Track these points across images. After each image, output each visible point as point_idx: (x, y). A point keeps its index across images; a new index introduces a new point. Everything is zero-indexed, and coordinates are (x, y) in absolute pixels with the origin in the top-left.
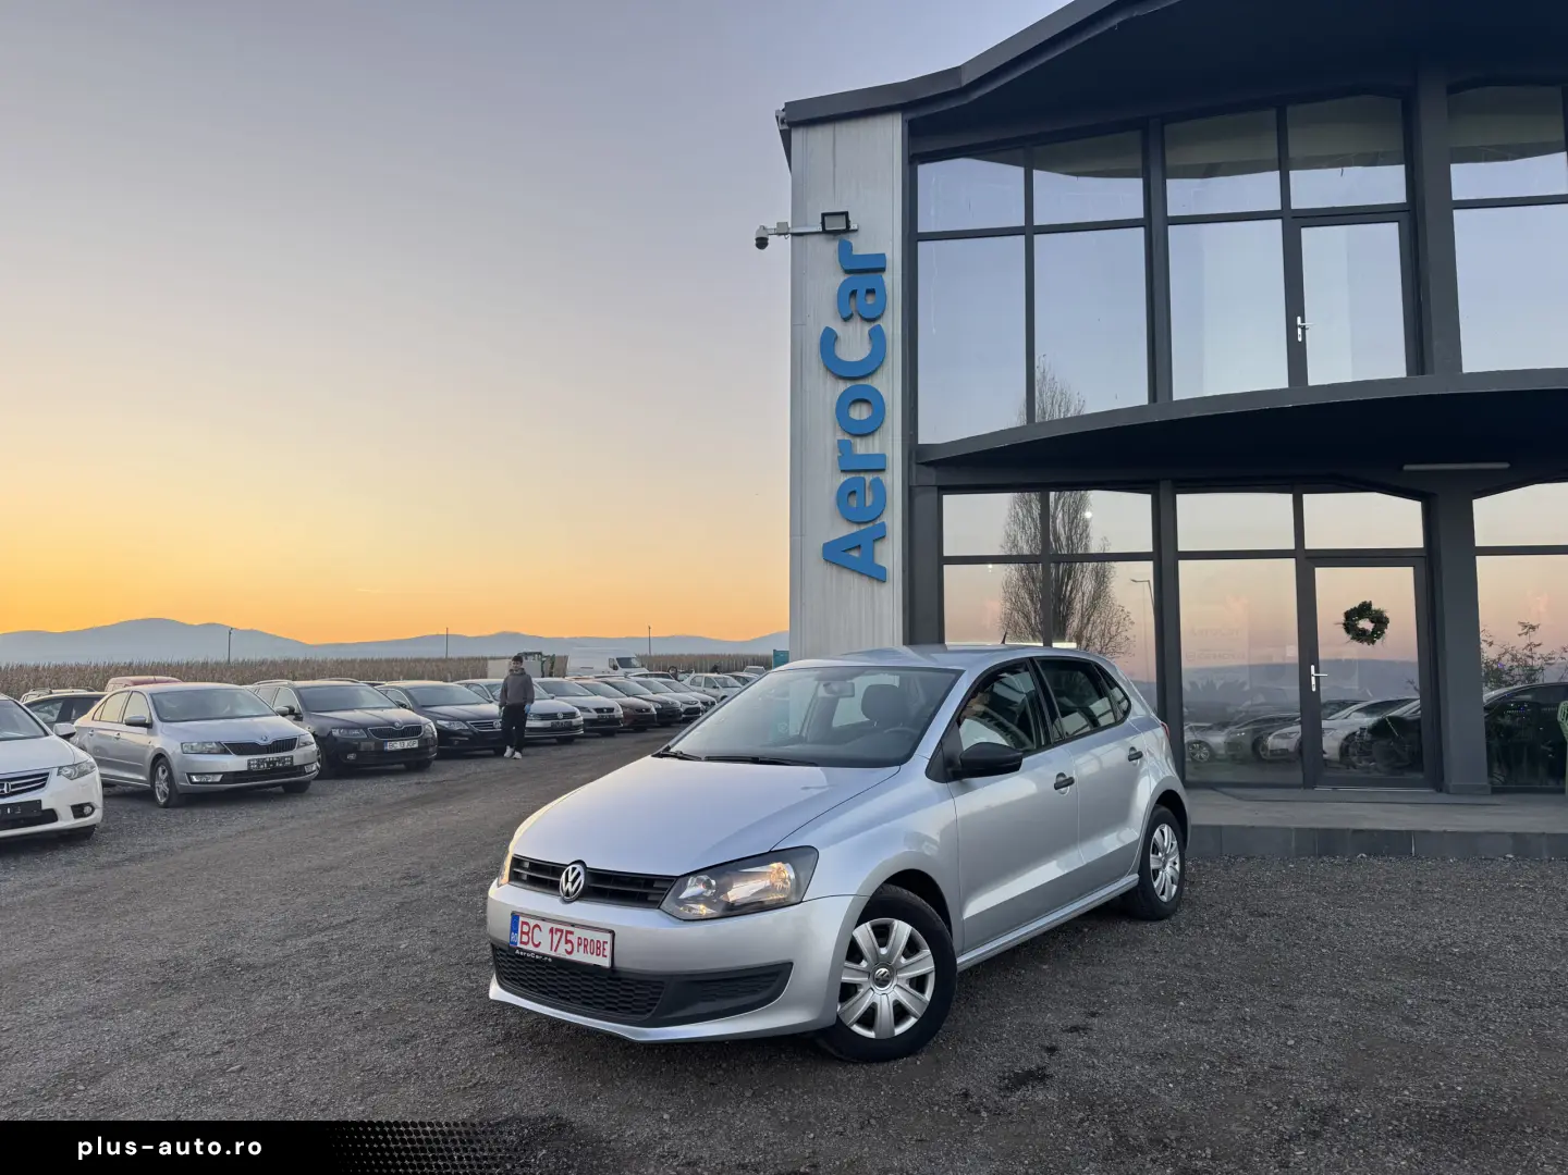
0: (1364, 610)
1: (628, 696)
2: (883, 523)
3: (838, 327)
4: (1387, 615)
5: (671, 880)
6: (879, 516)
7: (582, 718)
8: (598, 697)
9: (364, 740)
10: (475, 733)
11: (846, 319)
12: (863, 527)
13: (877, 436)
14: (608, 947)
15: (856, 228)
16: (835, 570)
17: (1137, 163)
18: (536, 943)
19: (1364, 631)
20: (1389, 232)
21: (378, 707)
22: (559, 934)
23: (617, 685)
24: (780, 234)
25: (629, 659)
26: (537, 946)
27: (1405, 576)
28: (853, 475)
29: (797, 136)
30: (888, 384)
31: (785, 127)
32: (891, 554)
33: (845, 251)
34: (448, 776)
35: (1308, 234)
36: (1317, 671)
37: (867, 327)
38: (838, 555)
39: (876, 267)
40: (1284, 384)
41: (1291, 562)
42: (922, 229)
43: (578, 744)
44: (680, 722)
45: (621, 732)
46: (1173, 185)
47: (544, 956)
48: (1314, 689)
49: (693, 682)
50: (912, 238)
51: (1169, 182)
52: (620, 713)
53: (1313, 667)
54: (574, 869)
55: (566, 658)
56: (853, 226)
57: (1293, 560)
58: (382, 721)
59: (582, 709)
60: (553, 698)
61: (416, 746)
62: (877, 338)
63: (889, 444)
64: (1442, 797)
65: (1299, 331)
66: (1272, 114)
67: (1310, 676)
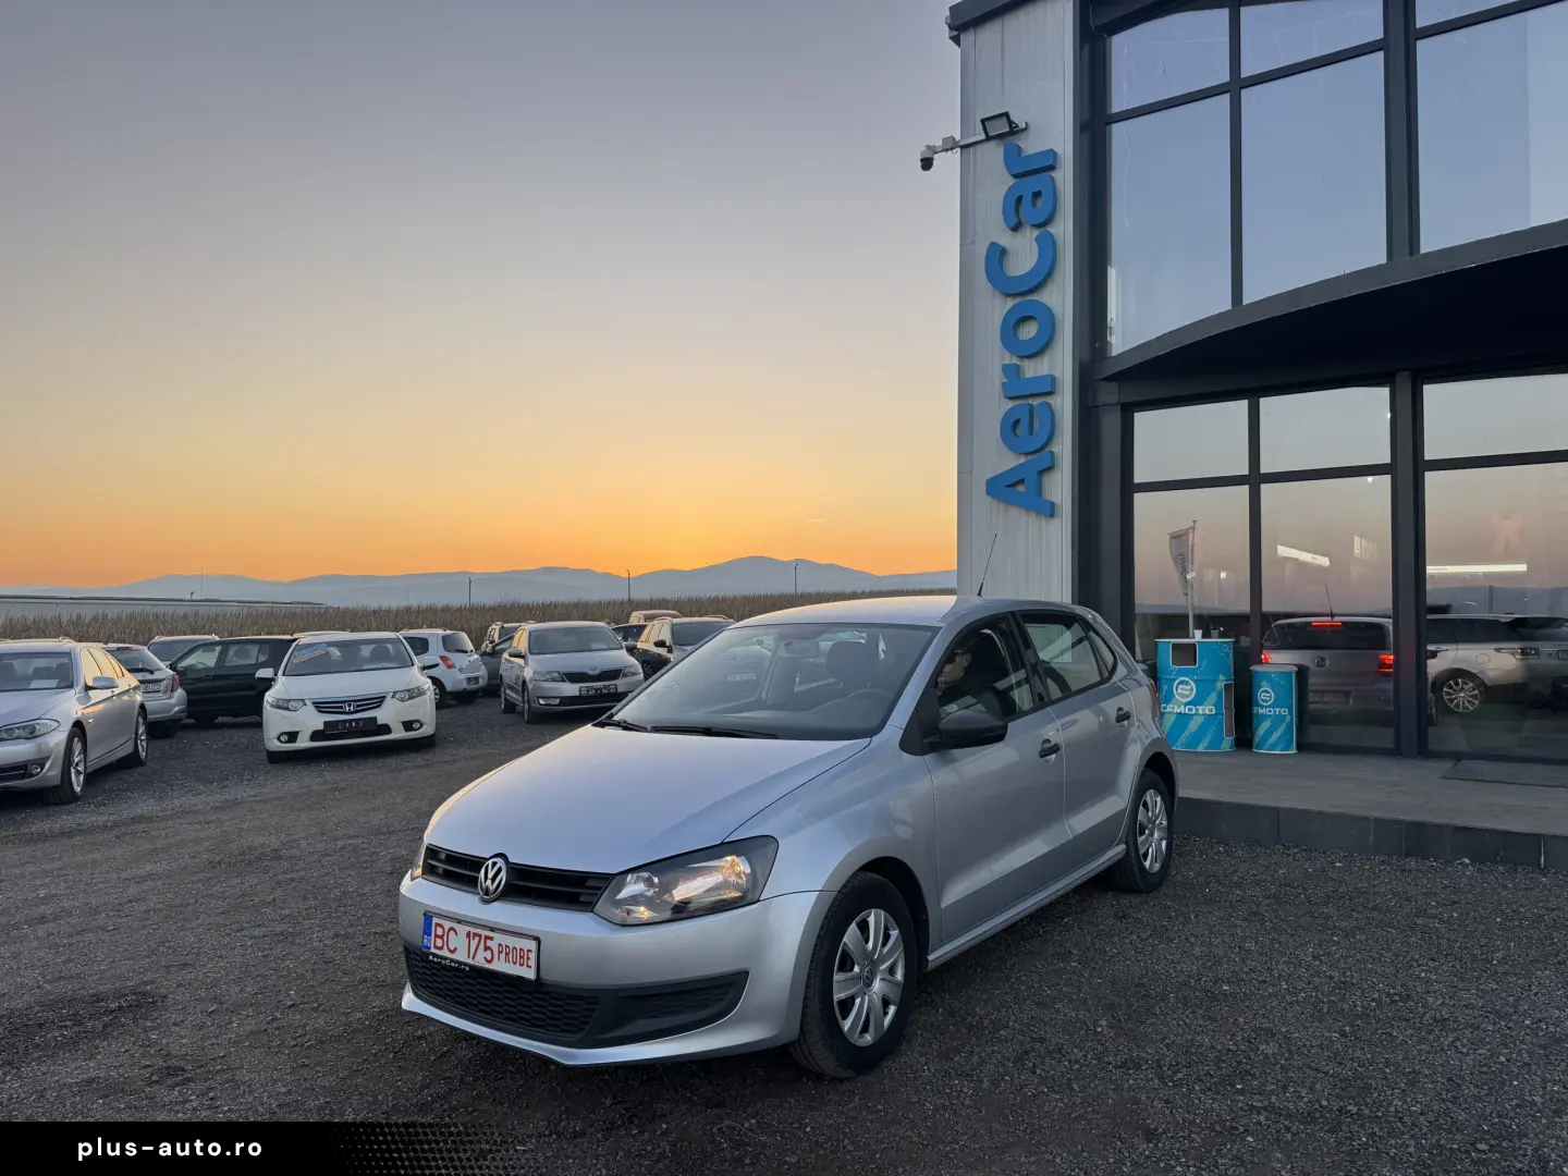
2: (1052, 452)
5: (606, 878)
6: (1048, 445)
11: (1016, 228)
12: (1030, 457)
13: (1046, 357)
14: (533, 956)
15: (1024, 126)
16: (1001, 507)
18: (452, 948)
22: (477, 939)
24: (946, 150)
26: (452, 952)
28: (1019, 402)
31: (955, 28)
32: (1061, 487)
33: (1013, 156)
37: (1036, 233)
38: (1004, 490)
39: (1048, 166)
42: (1115, 108)
47: (460, 963)
54: (494, 864)
56: (1019, 127)
62: (1048, 247)
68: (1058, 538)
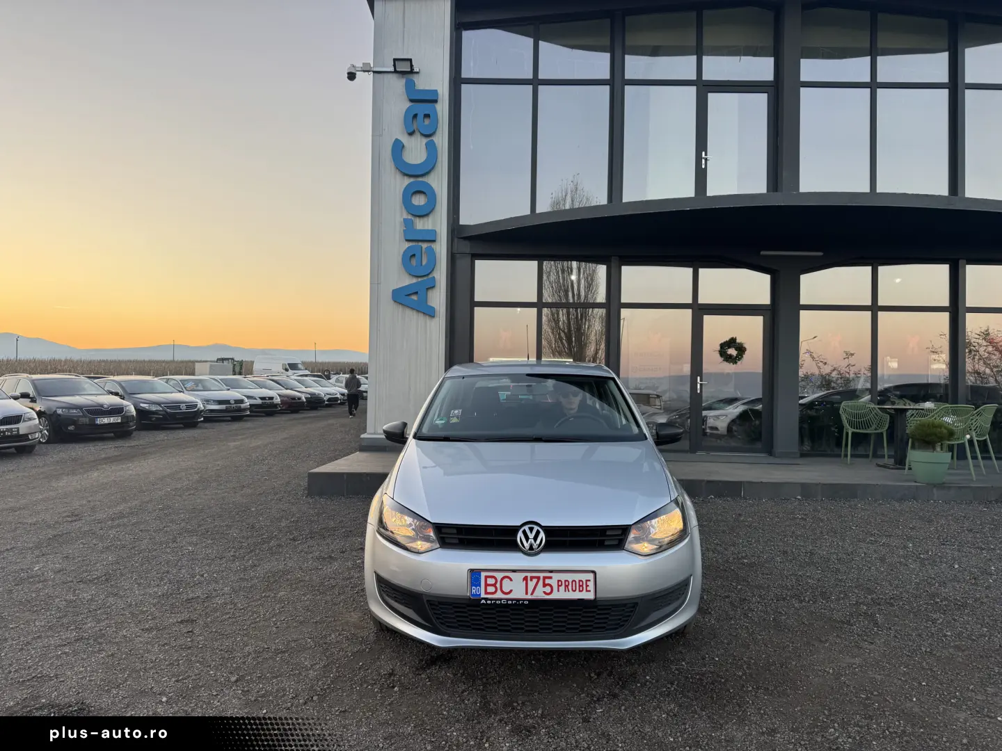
0: (732, 342)
2: (434, 277)
3: (405, 139)
4: (745, 346)
6: (431, 273)
7: (248, 404)
8: (263, 389)
9: (81, 417)
10: (167, 413)
11: (411, 134)
12: (420, 280)
13: (431, 218)
15: (418, 70)
16: (400, 308)
17: (608, 44)
19: (731, 356)
20: (761, 100)
21: (94, 394)
23: (280, 382)
24: (364, 71)
25: (297, 364)
27: (757, 322)
28: (414, 244)
29: (378, 3)
30: (439, 182)
32: (438, 299)
33: (410, 86)
34: (143, 442)
35: (712, 97)
36: (701, 380)
37: (425, 140)
38: (402, 297)
39: (432, 99)
40: (692, 194)
41: (689, 311)
42: (464, 75)
43: (245, 421)
46: (629, 60)
48: (699, 392)
50: (457, 81)
51: (627, 57)
53: (699, 378)
56: (416, 70)
57: (691, 310)
58: (95, 404)
60: (228, 390)
61: (119, 421)
62: (432, 149)
63: (439, 223)
64: (771, 460)
65: (703, 161)
66: (694, 15)
67: (697, 383)
68: (437, 329)
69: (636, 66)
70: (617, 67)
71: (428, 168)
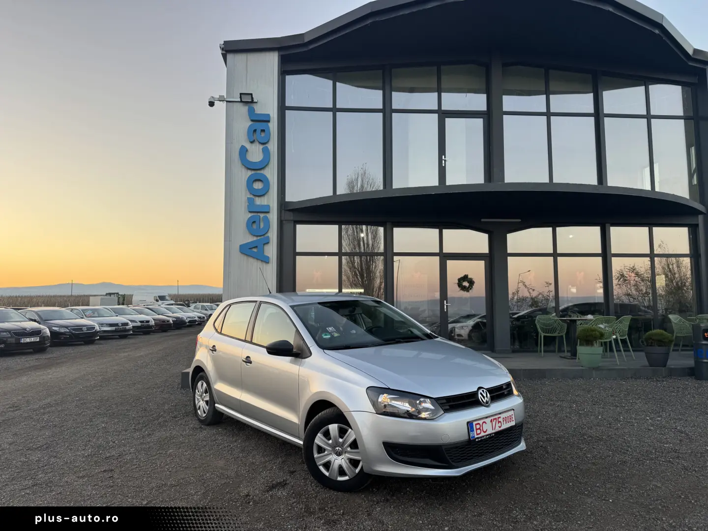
0: (465, 278)
1: (159, 315)
2: (268, 236)
3: (248, 146)
4: (474, 280)
6: (267, 233)
7: (131, 326)
9: (9, 337)
10: (73, 334)
11: (252, 142)
12: (259, 238)
13: (266, 196)
14: (513, 416)
15: (256, 101)
16: (245, 257)
17: (381, 85)
19: (465, 287)
20: (479, 122)
21: (19, 321)
24: (220, 101)
25: (165, 296)
27: (481, 264)
28: (254, 214)
29: (230, 57)
31: (224, 52)
32: (271, 251)
33: (251, 112)
34: (54, 355)
35: (449, 121)
36: (447, 303)
37: (261, 147)
38: (247, 250)
39: (266, 120)
40: (437, 184)
41: (438, 258)
42: (287, 104)
43: (129, 338)
44: (185, 327)
45: (154, 332)
46: (395, 95)
48: (445, 310)
49: (195, 308)
50: (283, 108)
51: (394, 93)
52: (152, 323)
53: (445, 301)
55: (131, 296)
58: (19, 328)
59: (132, 321)
60: (117, 316)
61: (38, 340)
62: (266, 152)
63: (271, 200)
64: (494, 355)
65: (443, 162)
66: (435, 68)
67: (444, 305)
68: (271, 271)
69: (400, 99)
70: (387, 100)
71: (264, 164)
